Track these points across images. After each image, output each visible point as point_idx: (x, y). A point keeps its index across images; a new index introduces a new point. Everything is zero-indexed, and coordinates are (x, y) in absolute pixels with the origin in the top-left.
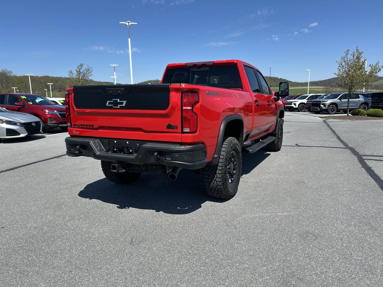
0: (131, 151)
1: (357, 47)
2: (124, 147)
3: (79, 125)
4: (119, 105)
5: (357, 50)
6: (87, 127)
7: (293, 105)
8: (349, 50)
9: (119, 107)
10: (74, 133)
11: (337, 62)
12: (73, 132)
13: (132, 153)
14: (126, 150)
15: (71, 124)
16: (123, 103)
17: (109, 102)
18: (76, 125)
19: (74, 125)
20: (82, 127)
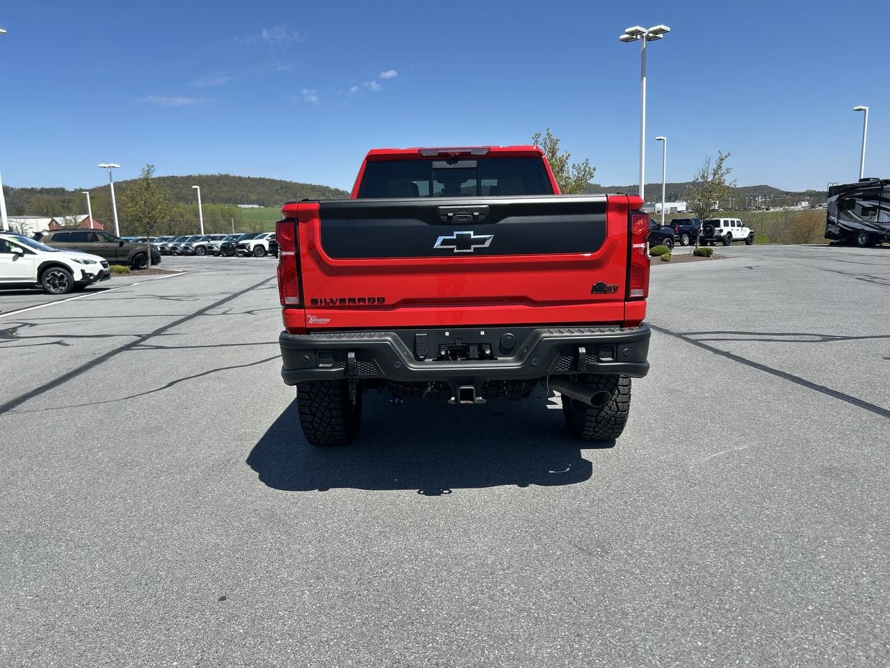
0: (488, 352)
1: (547, 130)
2: (469, 345)
3: (331, 300)
4: (473, 247)
5: (548, 134)
6: (362, 304)
8: (540, 134)
9: (472, 250)
10: (311, 321)
12: (306, 320)
13: (491, 358)
14: (474, 351)
15: (301, 299)
16: (483, 241)
17: (444, 240)
18: (321, 300)
19: (314, 301)
20: (343, 304)
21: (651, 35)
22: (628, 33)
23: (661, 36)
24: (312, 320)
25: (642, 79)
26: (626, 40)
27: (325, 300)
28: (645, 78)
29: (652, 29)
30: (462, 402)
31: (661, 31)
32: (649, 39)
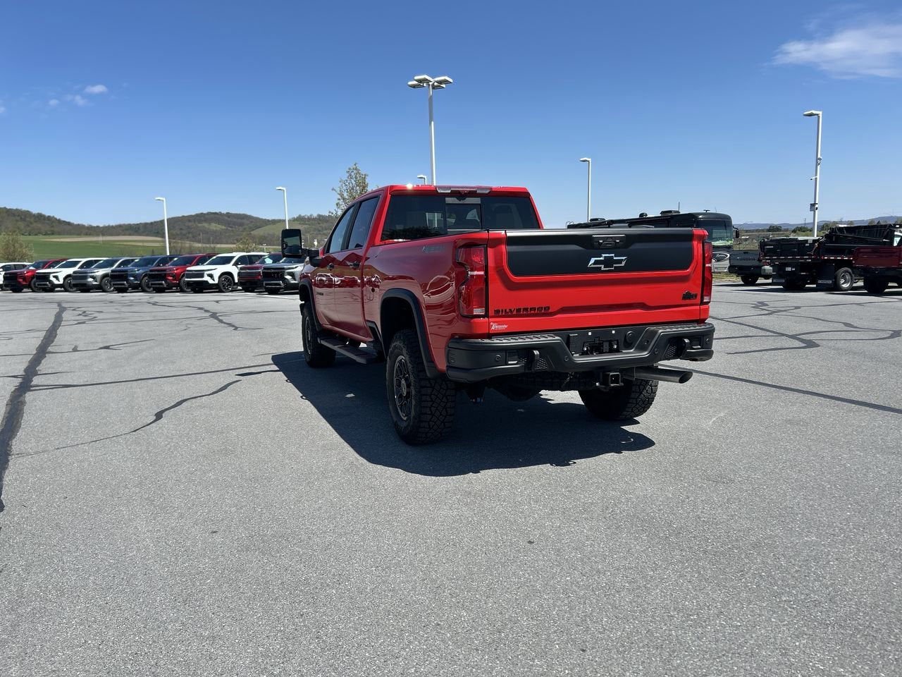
0: (615, 347)
2: (603, 341)
4: (614, 266)
6: (532, 312)
7: (206, 278)
9: (614, 269)
10: (493, 328)
11: (333, 189)
12: (490, 327)
13: (618, 351)
14: (606, 346)
15: (487, 311)
16: (620, 262)
17: (595, 261)
18: (502, 310)
19: (497, 312)
20: (519, 313)
21: (436, 84)
22: (416, 81)
23: (444, 86)
24: (495, 327)
25: (430, 124)
26: (414, 86)
27: (506, 310)
28: (433, 123)
29: (436, 79)
30: (612, 385)
31: (446, 82)
32: (434, 87)
